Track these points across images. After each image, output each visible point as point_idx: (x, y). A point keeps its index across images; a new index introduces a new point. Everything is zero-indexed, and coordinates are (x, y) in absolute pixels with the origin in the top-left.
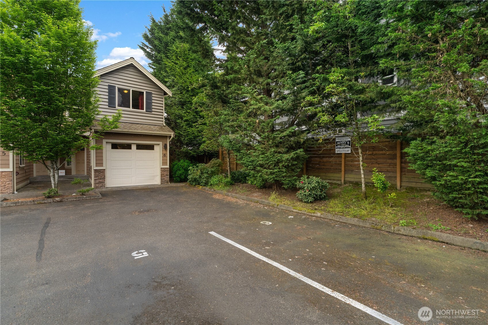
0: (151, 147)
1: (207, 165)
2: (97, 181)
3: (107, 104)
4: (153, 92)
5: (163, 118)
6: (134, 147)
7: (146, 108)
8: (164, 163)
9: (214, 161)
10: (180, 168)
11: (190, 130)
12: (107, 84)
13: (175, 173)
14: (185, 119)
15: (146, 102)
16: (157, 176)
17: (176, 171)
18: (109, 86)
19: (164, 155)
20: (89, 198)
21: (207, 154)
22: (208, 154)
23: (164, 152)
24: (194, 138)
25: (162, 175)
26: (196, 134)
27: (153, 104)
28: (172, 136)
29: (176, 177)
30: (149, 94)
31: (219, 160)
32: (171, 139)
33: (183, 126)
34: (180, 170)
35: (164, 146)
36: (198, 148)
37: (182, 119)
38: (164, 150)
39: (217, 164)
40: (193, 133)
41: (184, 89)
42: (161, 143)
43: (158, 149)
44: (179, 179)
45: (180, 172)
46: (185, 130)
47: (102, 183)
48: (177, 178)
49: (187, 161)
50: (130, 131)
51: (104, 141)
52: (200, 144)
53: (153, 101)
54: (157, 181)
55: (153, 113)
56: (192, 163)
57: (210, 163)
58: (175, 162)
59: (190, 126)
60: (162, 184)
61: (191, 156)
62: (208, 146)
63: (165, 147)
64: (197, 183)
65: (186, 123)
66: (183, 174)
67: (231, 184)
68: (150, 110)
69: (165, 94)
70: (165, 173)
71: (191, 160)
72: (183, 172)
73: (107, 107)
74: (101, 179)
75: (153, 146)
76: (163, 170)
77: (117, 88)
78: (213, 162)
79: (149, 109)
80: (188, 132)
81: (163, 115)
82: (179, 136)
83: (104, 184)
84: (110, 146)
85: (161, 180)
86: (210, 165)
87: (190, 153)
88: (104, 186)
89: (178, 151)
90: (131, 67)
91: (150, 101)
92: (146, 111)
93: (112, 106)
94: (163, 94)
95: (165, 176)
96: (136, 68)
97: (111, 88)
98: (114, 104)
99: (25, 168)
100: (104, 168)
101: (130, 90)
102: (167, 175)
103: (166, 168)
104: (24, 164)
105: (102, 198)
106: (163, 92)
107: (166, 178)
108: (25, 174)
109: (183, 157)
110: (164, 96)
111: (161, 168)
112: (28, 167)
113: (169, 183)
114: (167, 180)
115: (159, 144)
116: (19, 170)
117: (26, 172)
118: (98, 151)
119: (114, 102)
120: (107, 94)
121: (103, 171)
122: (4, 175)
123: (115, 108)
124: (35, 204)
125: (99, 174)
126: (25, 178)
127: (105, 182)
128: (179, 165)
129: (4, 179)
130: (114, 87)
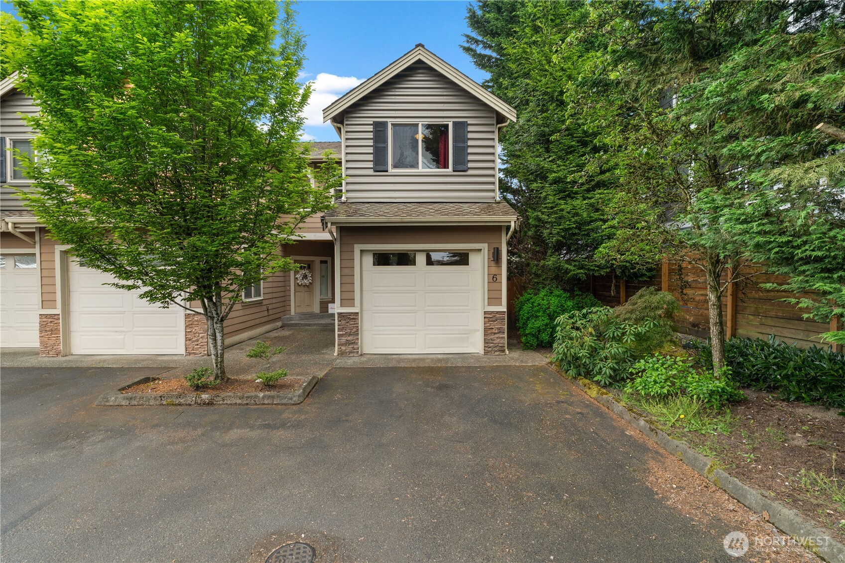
0: (462, 259)
1: (619, 309)
2: (344, 339)
3: (371, 165)
4: (470, 121)
5: (493, 183)
6: (421, 259)
7: (455, 163)
8: (493, 299)
9: (643, 298)
10: (538, 311)
11: (565, 206)
12: (371, 121)
13: (526, 324)
14: (552, 176)
15: (454, 147)
16: (476, 331)
17: (528, 318)
18: (376, 124)
19: (494, 278)
20: (269, 401)
21: (618, 272)
22: (623, 272)
23: (494, 270)
24: (579, 229)
25: (487, 331)
26: (585, 215)
27: (470, 150)
28: (513, 224)
29: (526, 335)
30: (460, 127)
31: (666, 296)
32: (510, 233)
33: (545, 198)
34: (537, 317)
35: (493, 253)
36: (590, 257)
37: (544, 178)
38: (493, 264)
39: (657, 308)
40: (577, 214)
41: (552, 99)
42: (484, 246)
43: (479, 262)
44: (534, 342)
45: (538, 324)
46: (552, 208)
47: (352, 343)
48: (530, 338)
49: (557, 292)
50: (408, 219)
51: (358, 248)
52: (596, 245)
53: (470, 143)
54: (475, 345)
55: (470, 172)
56: (572, 297)
57: (628, 306)
58: (526, 296)
59: (569, 196)
60: (486, 353)
61: (569, 279)
62: (622, 248)
63: (496, 257)
64: (582, 370)
65: (554, 187)
66: (545, 330)
67: (733, 401)
68: (462, 168)
69: (501, 118)
70: (496, 326)
71: (571, 291)
72: (546, 325)
73: (371, 172)
74: (350, 335)
75: (468, 254)
76: (489, 317)
77: (390, 126)
78: (641, 303)
79: (461, 166)
80: (562, 210)
81: (493, 176)
82: (536, 226)
83: (356, 347)
84: (369, 260)
85: (485, 343)
86: (632, 312)
87: (567, 271)
88: (354, 351)
89: (537, 265)
90: (419, 67)
91: (461, 145)
92: (454, 171)
93: (381, 168)
94: (495, 122)
95: (495, 333)
96: (430, 70)
97: (379, 129)
98: (385, 163)
99: (265, 302)
100: (357, 311)
101: (417, 125)
102: (500, 331)
103: (497, 312)
104: (260, 296)
105: (299, 404)
106: (495, 116)
107: (500, 338)
108: (266, 313)
109: (548, 282)
110: (499, 126)
111: (485, 313)
112: (274, 301)
113: (507, 352)
114: (501, 344)
115: (480, 250)
116: (241, 308)
117: (268, 310)
118: (346, 271)
119: (385, 160)
120: (371, 143)
121: (354, 317)
122: (196, 321)
123: (387, 171)
124: (162, 404)
125: (347, 323)
126: (266, 319)
127: (360, 341)
128: (535, 304)
129: (196, 329)
130: (385, 124)
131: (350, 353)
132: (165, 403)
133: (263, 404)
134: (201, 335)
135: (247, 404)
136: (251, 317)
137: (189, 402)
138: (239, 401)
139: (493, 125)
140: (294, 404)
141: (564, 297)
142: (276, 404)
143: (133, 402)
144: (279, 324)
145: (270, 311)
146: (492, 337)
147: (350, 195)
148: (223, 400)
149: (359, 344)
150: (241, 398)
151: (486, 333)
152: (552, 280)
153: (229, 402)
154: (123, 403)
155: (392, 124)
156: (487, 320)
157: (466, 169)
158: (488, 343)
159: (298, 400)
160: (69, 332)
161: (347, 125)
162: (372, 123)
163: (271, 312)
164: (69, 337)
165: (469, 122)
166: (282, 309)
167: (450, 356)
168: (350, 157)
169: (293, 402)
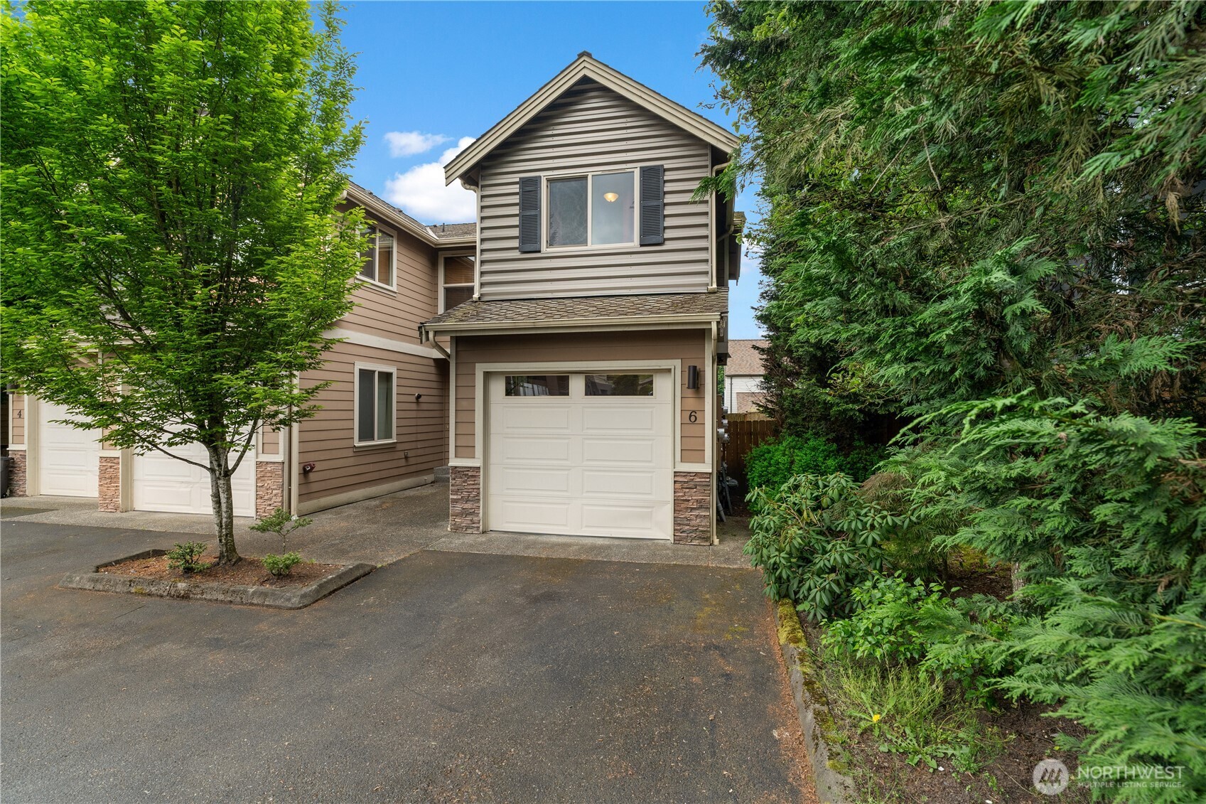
2: (460, 507)
3: (516, 243)
4: (668, 165)
5: (706, 261)
6: (577, 385)
7: (642, 233)
8: (690, 451)
10: (775, 474)
12: (516, 178)
15: (643, 209)
16: (663, 503)
18: (523, 182)
19: (692, 417)
20: (259, 601)
23: (692, 404)
25: (679, 505)
27: (668, 211)
30: (652, 174)
35: (691, 376)
38: (690, 393)
42: (676, 364)
43: (667, 393)
47: (471, 514)
51: (480, 369)
53: (668, 199)
54: (662, 525)
55: (668, 245)
58: (762, 447)
60: (677, 540)
63: (693, 381)
68: (654, 239)
69: (719, 157)
70: (694, 496)
73: (516, 254)
74: (467, 501)
76: (683, 482)
77: (544, 183)
79: (653, 237)
81: (706, 249)
83: (476, 519)
84: (498, 387)
85: (676, 523)
88: (474, 526)
90: (584, 89)
91: (654, 203)
92: (641, 245)
93: (532, 247)
94: (709, 163)
95: (692, 509)
96: (605, 91)
97: (529, 188)
98: (537, 239)
99: (399, 447)
100: (478, 465)
101: (585, 178)
102: (702, 505)
103: (696, 474)
104: (390, 437)
105: (300, 608)
106: (709, 152)
107: (701, 517)
108: (403, 462)
109: (811, 424)
110: (716, 167)
111: (676, 474)
112: (419, 445)
113: (716, 541)
114: (703, 526)
115: (669, 371)
116: (352, 454)
117: (406, 458)
118: (464, 404)
119: (536, 235)
120: (516, 210)
121: (474, 474)
122: (270, 472)
123: (539, 252)
124: (130, 593)
125: (464, 482)
126: (403, 471)
127: (481, 511)
128: (772, 462)
129: (269, 483)
130: (536, 181)
131: (467, 528)
132: (133, 590)
133: (252, 604)
134: (275, 492)
135: (231, 602)
136: (371, 468)
137: (161, 592)
138: (221, 597)
139: (706, 167)
140: (291, 609)
141: (823, 451)
142: (267, 606)
143: (100, 587)
144: (430, 478)
145: (410, 460)
146: (687, 514)
147: (486, 290)
148: (202, 594)
149: (481, 515)
150: (225, 592)
151: (678, 508)
152: (819, 420)
153: (209, 597)
154: (87, 587)
155: (548, 180)
156: (678, 485)
157: (661, 240)
158: (680, 524)
159: (300, 603)
160: (132, 480)
161: (482, 186)
162: (518, 180)
163: (412, 461)
164: (132, 487)
165: (666, 167)
166: (436, 457)
167: (617, 542)
168: (488, 234)
169: (290, 605)
